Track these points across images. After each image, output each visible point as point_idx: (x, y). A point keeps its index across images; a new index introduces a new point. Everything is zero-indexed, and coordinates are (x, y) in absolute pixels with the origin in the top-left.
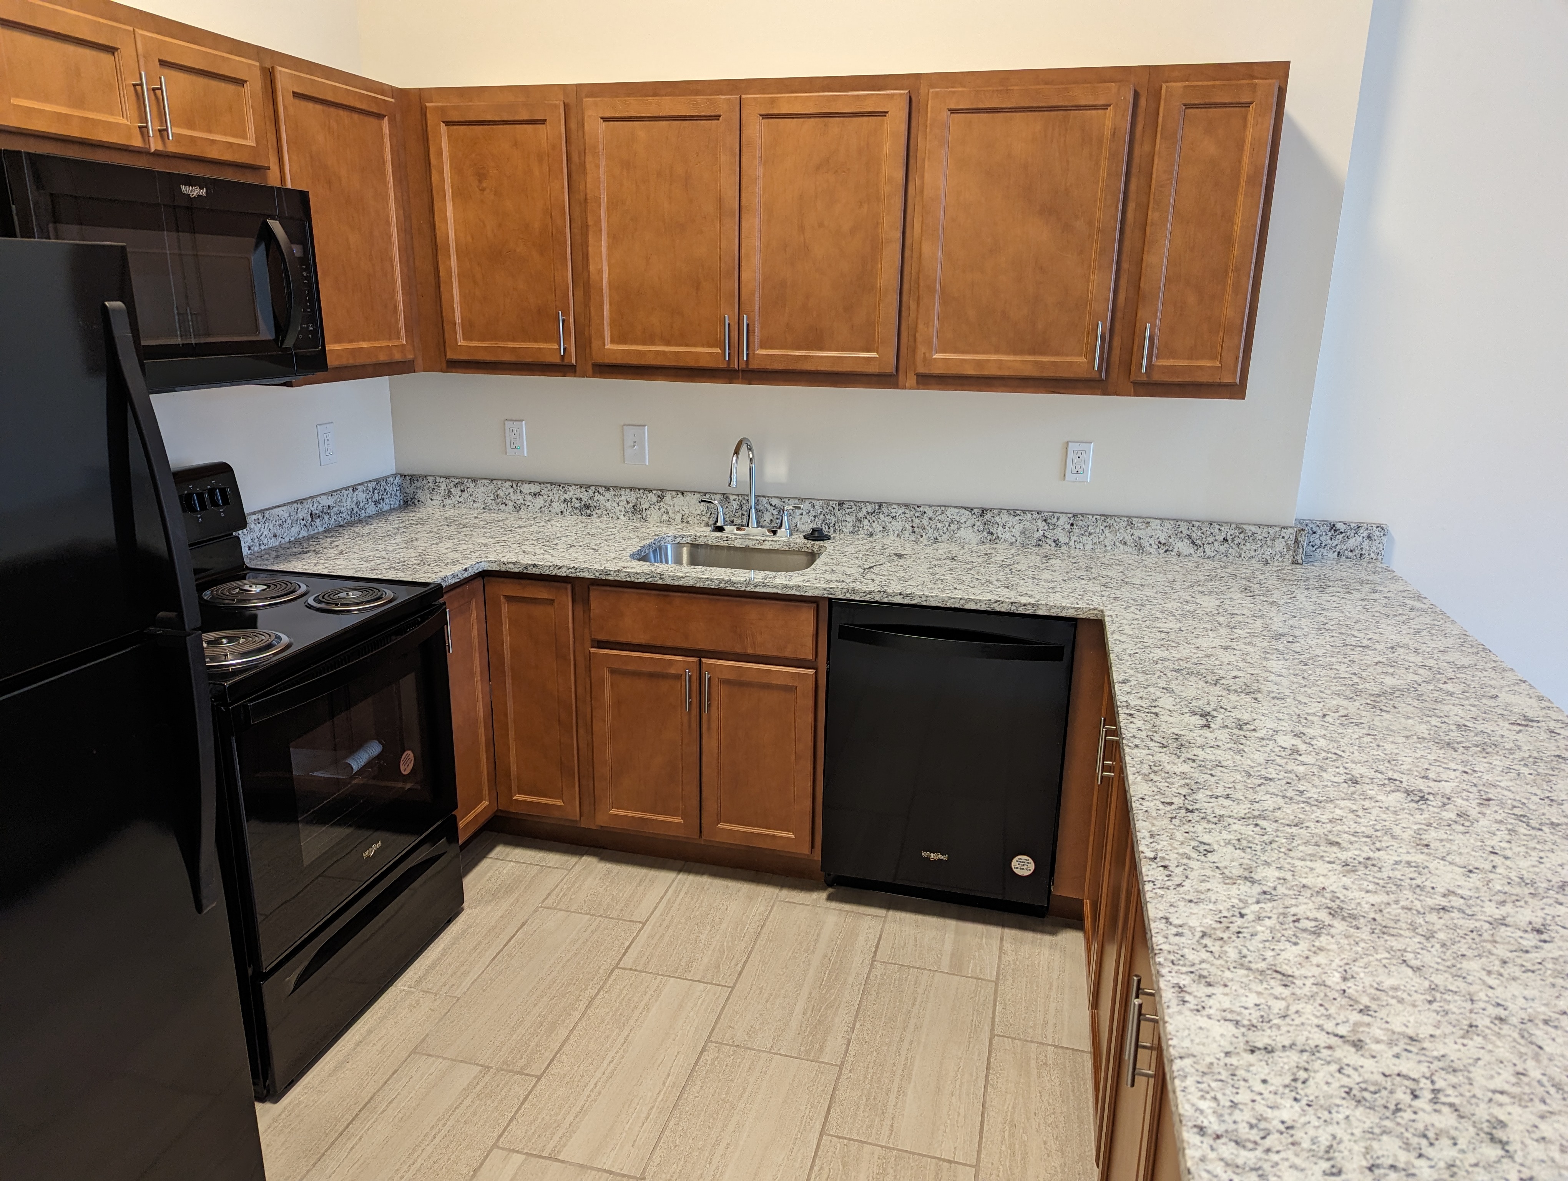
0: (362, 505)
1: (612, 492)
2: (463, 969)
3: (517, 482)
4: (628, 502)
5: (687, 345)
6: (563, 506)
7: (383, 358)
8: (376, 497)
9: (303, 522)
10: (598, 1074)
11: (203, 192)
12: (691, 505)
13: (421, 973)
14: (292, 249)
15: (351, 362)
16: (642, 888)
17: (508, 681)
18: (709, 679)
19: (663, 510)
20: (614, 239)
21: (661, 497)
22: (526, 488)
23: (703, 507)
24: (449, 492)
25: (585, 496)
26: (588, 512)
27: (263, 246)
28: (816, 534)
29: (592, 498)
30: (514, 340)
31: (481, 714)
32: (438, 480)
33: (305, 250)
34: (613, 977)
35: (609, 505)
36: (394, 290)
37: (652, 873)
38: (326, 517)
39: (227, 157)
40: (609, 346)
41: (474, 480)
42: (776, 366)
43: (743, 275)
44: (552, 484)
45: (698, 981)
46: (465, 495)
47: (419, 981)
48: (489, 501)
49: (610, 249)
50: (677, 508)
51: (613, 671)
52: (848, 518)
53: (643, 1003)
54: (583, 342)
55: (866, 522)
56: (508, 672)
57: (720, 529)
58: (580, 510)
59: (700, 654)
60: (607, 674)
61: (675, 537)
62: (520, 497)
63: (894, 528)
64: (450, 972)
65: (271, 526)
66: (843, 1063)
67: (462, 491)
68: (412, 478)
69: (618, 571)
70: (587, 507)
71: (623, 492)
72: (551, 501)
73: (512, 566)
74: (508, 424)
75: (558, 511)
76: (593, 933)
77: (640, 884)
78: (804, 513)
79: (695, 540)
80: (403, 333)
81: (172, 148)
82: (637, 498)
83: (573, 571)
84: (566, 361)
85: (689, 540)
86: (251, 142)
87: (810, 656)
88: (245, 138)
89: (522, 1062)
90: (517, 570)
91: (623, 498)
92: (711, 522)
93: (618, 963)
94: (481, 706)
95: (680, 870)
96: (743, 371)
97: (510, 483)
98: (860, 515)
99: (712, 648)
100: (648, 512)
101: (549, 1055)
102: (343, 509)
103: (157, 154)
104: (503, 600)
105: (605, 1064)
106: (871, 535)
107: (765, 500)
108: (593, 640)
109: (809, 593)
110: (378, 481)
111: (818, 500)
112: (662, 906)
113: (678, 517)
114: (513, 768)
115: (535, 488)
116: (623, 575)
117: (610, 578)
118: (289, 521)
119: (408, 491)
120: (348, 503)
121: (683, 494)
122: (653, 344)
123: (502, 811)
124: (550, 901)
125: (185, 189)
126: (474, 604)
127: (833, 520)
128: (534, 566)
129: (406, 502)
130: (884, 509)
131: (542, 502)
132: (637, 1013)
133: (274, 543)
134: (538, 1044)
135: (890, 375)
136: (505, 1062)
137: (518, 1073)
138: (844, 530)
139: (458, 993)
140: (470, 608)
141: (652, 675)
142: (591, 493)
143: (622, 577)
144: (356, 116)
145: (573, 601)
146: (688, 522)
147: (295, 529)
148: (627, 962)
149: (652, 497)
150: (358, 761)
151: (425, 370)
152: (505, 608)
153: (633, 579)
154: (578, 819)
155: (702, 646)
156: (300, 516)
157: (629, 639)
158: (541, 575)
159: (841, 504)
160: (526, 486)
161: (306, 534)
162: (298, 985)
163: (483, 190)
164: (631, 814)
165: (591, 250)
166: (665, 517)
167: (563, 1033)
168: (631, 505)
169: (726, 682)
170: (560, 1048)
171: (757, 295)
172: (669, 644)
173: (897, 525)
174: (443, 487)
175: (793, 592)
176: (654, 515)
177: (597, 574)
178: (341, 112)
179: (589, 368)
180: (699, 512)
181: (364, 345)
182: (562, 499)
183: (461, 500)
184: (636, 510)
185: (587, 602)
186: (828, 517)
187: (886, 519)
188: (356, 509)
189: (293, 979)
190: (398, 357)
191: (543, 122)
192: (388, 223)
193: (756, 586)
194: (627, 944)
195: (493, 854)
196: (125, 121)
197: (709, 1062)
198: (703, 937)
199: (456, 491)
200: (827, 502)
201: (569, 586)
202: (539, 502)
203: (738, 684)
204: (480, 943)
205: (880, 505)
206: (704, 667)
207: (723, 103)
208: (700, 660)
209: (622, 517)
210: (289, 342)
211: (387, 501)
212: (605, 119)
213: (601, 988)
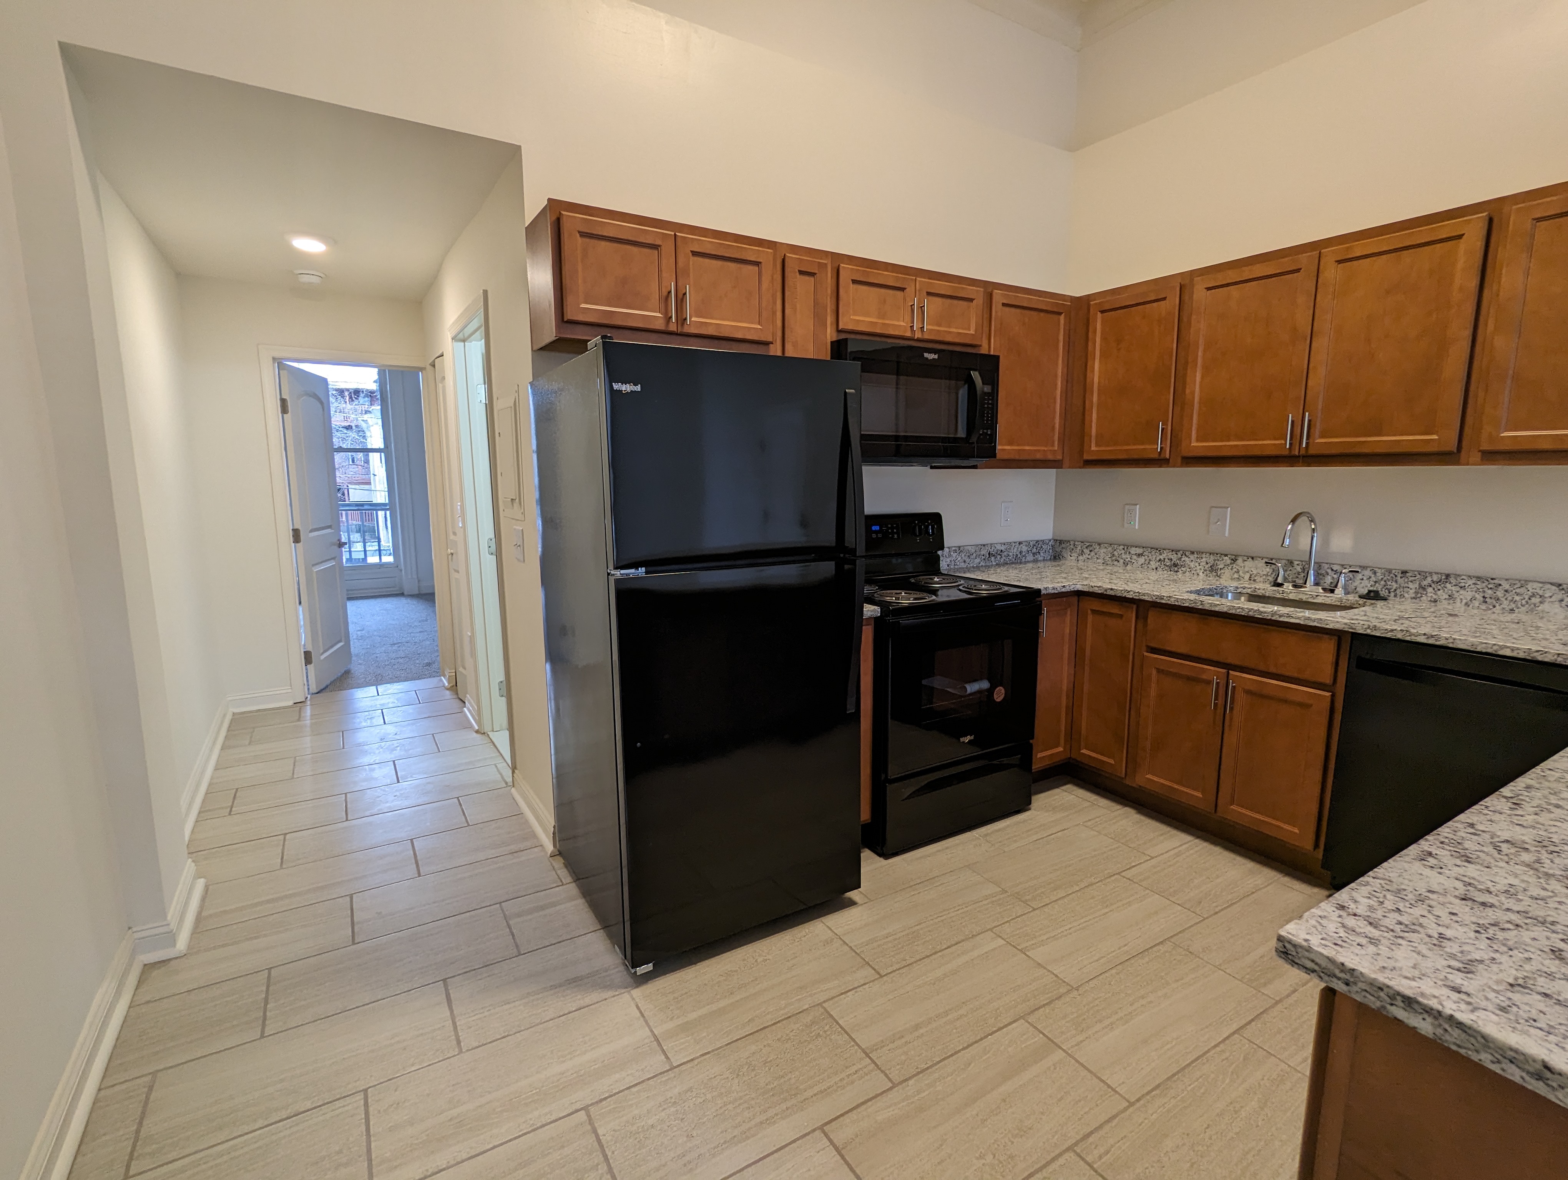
0: (1024, 554)
1: (1196, 556)
2: (1015, 839)
3: (1128, 547)
4: (1207, 563)
5: (1256, 440)
6: (1158, 563)
7: (1039, 456)
8: (1034, 550)
9: (983, 557)
10: (1075, 924)
11: (936, 357)
12: (1260, 568)
13: (989, 832)
14: (983, 388)
15: (1017, 457)
16: (1162, 838)
17: (1087, 668)
18: (1234, 687)
19: (1235, 570)
20: (1206, 369)
21: (1234, 560)
22: (1133, 551)
23: (1268, 569)
24: (1083, 551)
25: (1174, 557)
26: (1176, 569)
27: (966, 386)
28: (1372, 594)
29: (1180, 559)
30: (1128, 444)
31: (1065, 688)
32: (1076, 543)
33: (993, 389)
34: (1113, 878)
35: (1192, 565)
36: (1054, 418)
37: (1174, 832)
38: (999, 557)
39: (957, 340)
40: (1194, 444)
41: (1099, 544)
42: (1334, 451)
43: (1310, 383)
44: (1152, 548)
45: (1178, 904)
46: (1093, 554)
47: (986, 835)
48: (1107, 558)
49: (1202, 378)
50: (1246, 569)
51: (1159, 671)
52: (1411, 585)
53: (1128, 900)
54: (1175, 441)
55: (1430, 590)
56: (1087, 662)
57: (1280, 585)
58: (1170, 567)
59: (1229, 667)
60: (1154, 672)
61: (1237, 588)
62: (1128, 557)
63: (1461, 597)
64: (1007, 837)
65: (963, 556)
66: (1280, 1001)
67: (1091, 551)
68: (1061, 542)
69: (1170, 597)
70: (1175, 565)
71: (1204, 556)
72: (1150, 560)
73: (1096, 589)
74: (1127, 507)
75: (1154, 567)
76: (1111, 850)
77: (1162, 835)
78: (1365, 578)
79: (1255, 591)
80: (1056, 443)
81: (926, 337)
82: (1215, 560)
83: (1137, 594)
84: (1162, 456)
85: (1249, 591)
86: (972, 332)
87: (1328, 680)
88: (969, 330)
89: (1027, 898)
90: (1100, 592)
91: (1204, 559)
92: (1271, 579)
93: (1121, 872)
94: (1065, 681)
95: (1198, 837)
96: (1304, 456)
97: (1122, 547)
98: (1425, 583)
99: (1237, 663)
100: (1222, 571)
101: (1047, 901)
102: (1010, 554)
103: (918, 340)
104: (1089, 612)
105: (1082, 921)
106: (1435, 601)
107: (1326, 566)
108: (1148, 646)
109: (1331, 626)
110: (1037, 541)
111: (1379, 568)
112: (1172, 853)
113: (1247, 576)
114: (1083, 732)
115: (1139, 551)
116: (1172, 600)
117: (1163, 602)
118: (974, 555)
119: (1057, 550)
120: (1015, 551)
121: (1253, 558)
122: (1229, 440)
123: (1073, 759)
124: (1089, 823)
125: (926, 355)
126: (1069, 613)
127: (1395, 586)
128: (1112, 589)
129: (1055, 557)
130: (1452, 580)
131: (1143, 560)
132: (1120, 904)
133: (963, 565)
134: (1043, 893)
135: (1449, 453)
136: (1017, 893)
137: (1023, 902)
138: (1406, 595)
139: (1006, 849)
140: (1066, 614)
141: (1189, 679)
142: (1179, 556)
143: (1172, 601)
144: (1042, 314)
145: (1137, 617)
146: (1254, 580)
147: (978, 560)
148: (1127, 874)
149: (1227, 560)
150: (972, 688)
151: (1070, 467)
152: (1090, 617)
153: (1180, 604)
154: (1123, 776)
155: (1230, 660)
156: (982, 553)
157: (1173, 649)
158: (1115, 596)
159: (1404, 572)
160: (1134, 549)
161: (984, 564)
162: (908, 798)
163: (1119, 350)
164: (1162, 781)
165: (1188, 379)
166: (1236, 576)
167: (1062, 893)
168: (1209, 565)
169: (1248, 692)
170: (1056, 901)
171: (1321, 397)
172: (1204, 656)
173: (1467, 595)
174: (1079, 548)
175: (1315, 624)
176: (1227, 573)
177: (1154, 598)
178: (1032, 313)
179: (1179, 460)
180: (1265, 573)
181: (1027, 448)
182: (1158, 559)
183: (1090, 557)
184: (1213, 569)
185: (1146, 619)
186: (1389, 583)
187: (1453, 588)
188: (1019, 556)
189: (908, 792)
190: (1050, 457)
191: (1164, 299)
192: (1056, 376)
193: (1280, 616)
194: (1133, 864)
195: (1064, 788)
196: (902, 324)
197: (1162, 952)
198: (1196, 881)
199: (1087, 551)
200: (1390, 571)
201: (1135, 606)
202: (1142, 560)
203: (1258, 695)
204: (1031, 830)
205: (1448, 576)
206: (1230, 677)
207: (1304, 259)
208: (1228, 673)
209: (1201, 574)
210: (974, 439)
211: (1042, 554)
212: (1208, 289)
213: (1101, 881)
